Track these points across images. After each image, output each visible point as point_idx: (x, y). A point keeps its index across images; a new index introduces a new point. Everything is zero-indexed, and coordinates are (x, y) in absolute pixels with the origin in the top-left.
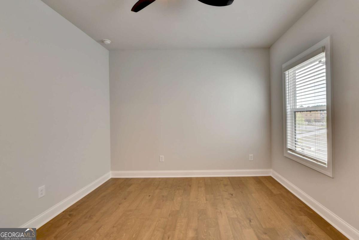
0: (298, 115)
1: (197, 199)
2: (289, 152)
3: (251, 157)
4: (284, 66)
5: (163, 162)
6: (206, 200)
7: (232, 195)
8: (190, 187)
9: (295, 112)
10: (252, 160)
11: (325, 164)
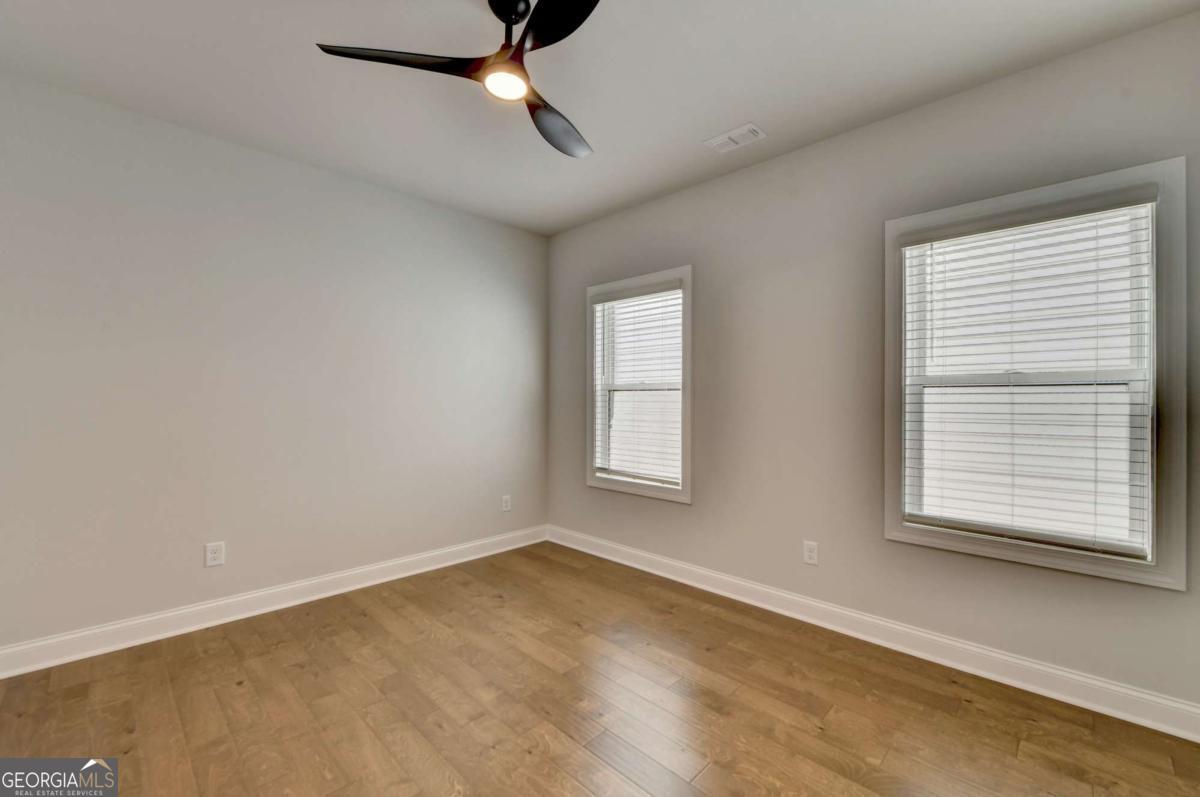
0: (617, 396)
1: (422, 633)
2: (598, 474)
3: (506, 502)
4: (592, 290)
5: (221, 565)
6: (450, 627)
7: (501, 597)
8: (365, 616)
9: (609, 391)
10: (509, 508)
11: (677, 484)
